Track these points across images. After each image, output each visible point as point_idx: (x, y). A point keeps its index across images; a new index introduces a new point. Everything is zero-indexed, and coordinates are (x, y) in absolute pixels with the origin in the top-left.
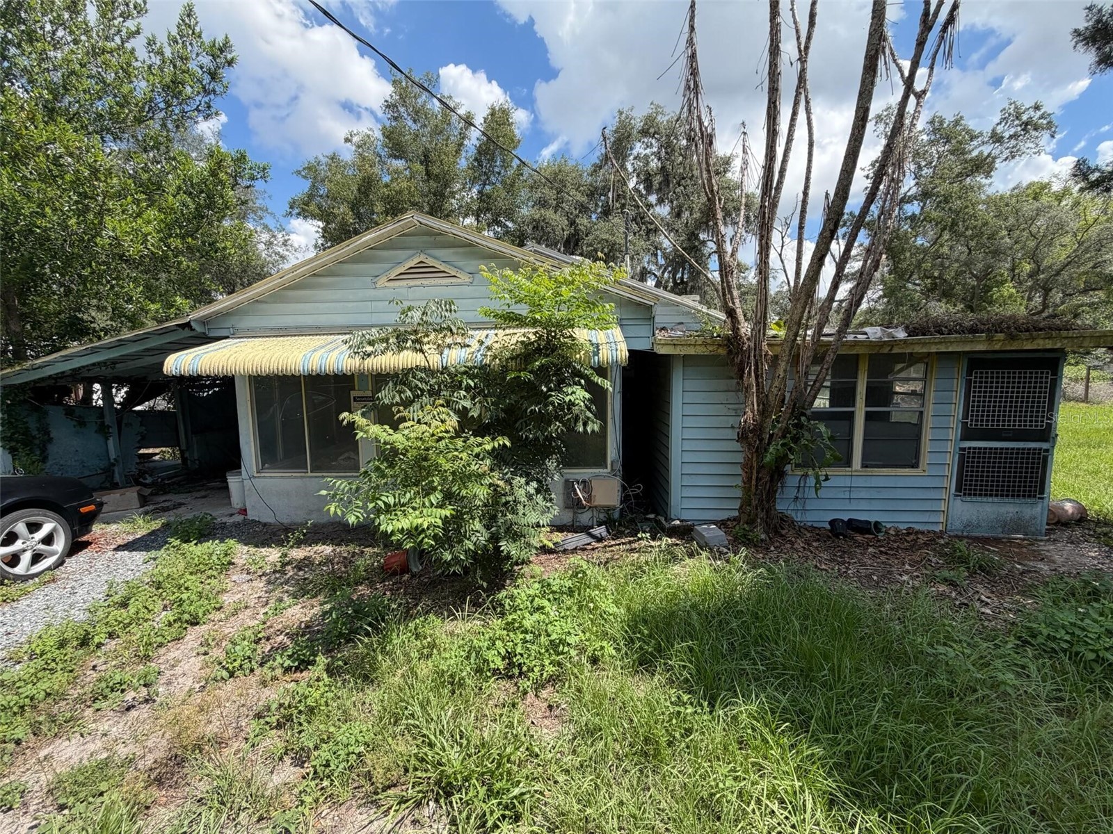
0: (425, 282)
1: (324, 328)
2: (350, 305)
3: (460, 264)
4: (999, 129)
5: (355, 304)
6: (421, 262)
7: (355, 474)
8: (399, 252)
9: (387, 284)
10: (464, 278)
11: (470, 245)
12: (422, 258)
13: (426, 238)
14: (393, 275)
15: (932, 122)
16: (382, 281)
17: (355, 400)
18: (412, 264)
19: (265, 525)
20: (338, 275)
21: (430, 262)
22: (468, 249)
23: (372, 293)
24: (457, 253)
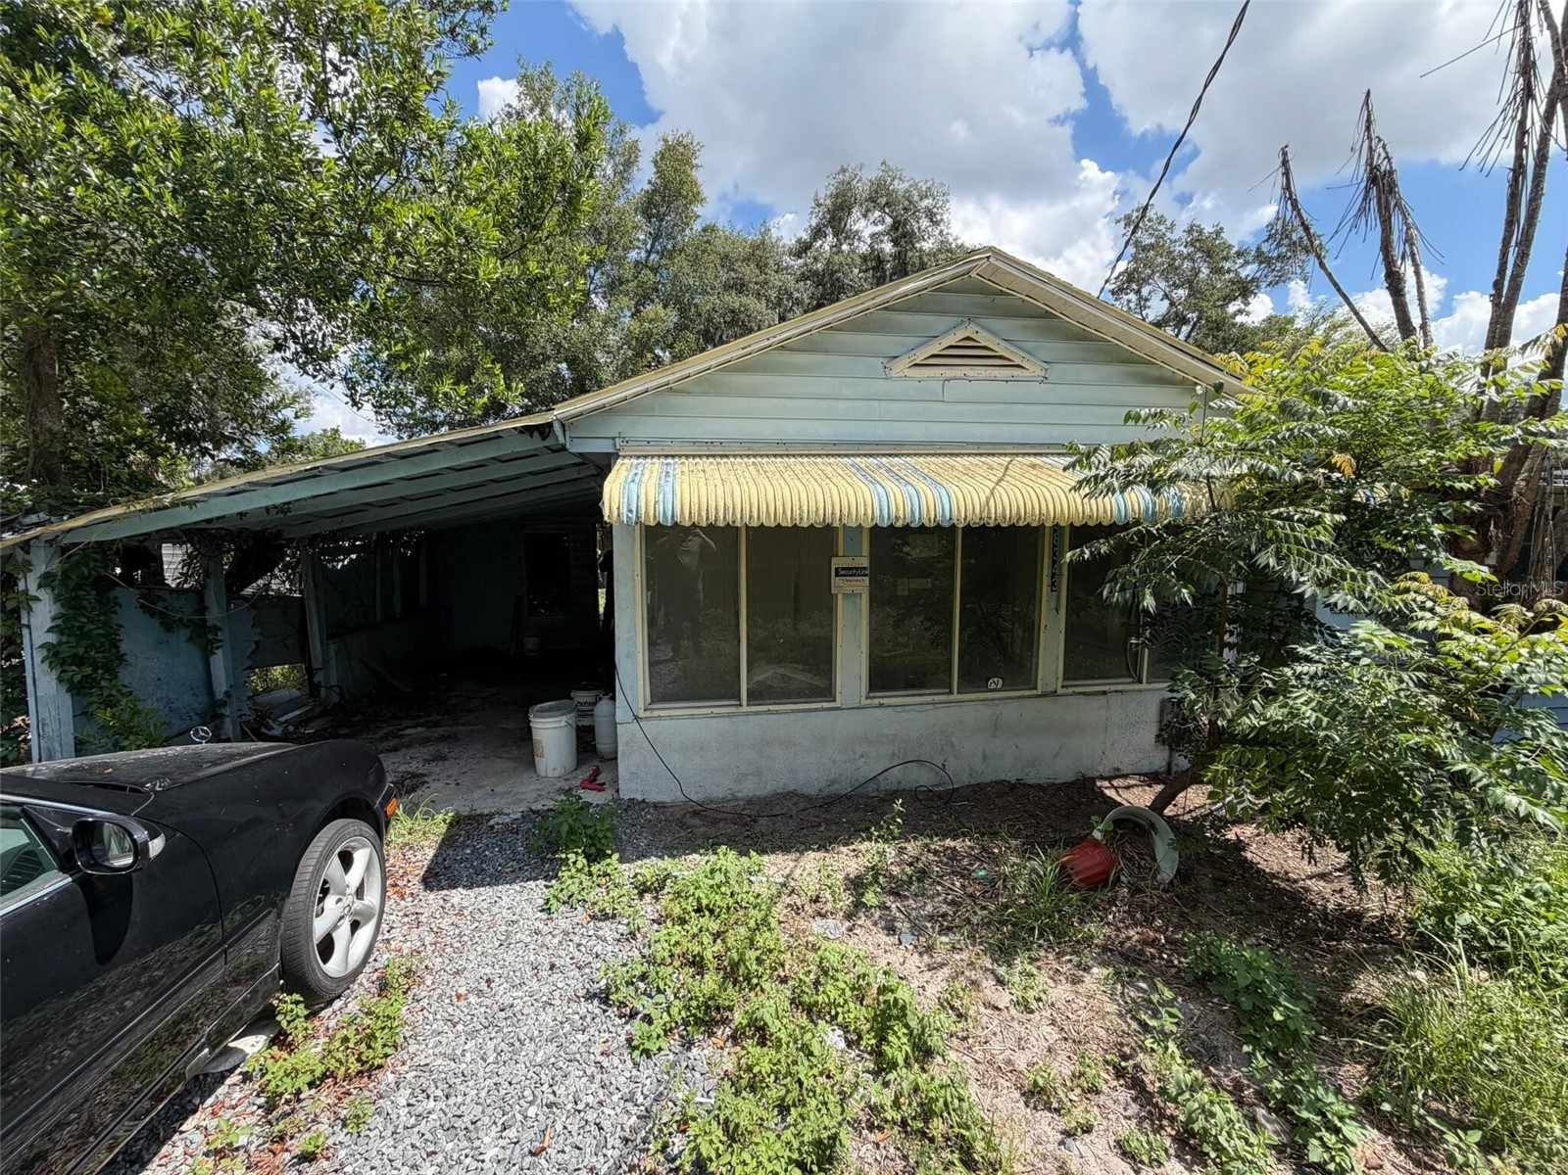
0: (970, 372)
1: (794, 443)
2: (841, 405)
3: (1029, 346)
4: (1265, 248)
5: (850, 404)
6: (968, 338)
7: (826, 705)
8: (931, 318)
9: (908, 372)
10: (1034, 369)
11: (1048, 315)
12: (970, 330)
13: (979, 298)
14: (921, 356)
15: (1189, 232)
16: (901, 367)
17: (837, 575)
18: (952, 340)
19: (655, 806)
20: (826, 352)
21: (983, 338)
22: (1041, 322)
23: (885, 386)
24: (1025, 327)
